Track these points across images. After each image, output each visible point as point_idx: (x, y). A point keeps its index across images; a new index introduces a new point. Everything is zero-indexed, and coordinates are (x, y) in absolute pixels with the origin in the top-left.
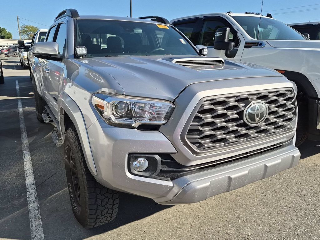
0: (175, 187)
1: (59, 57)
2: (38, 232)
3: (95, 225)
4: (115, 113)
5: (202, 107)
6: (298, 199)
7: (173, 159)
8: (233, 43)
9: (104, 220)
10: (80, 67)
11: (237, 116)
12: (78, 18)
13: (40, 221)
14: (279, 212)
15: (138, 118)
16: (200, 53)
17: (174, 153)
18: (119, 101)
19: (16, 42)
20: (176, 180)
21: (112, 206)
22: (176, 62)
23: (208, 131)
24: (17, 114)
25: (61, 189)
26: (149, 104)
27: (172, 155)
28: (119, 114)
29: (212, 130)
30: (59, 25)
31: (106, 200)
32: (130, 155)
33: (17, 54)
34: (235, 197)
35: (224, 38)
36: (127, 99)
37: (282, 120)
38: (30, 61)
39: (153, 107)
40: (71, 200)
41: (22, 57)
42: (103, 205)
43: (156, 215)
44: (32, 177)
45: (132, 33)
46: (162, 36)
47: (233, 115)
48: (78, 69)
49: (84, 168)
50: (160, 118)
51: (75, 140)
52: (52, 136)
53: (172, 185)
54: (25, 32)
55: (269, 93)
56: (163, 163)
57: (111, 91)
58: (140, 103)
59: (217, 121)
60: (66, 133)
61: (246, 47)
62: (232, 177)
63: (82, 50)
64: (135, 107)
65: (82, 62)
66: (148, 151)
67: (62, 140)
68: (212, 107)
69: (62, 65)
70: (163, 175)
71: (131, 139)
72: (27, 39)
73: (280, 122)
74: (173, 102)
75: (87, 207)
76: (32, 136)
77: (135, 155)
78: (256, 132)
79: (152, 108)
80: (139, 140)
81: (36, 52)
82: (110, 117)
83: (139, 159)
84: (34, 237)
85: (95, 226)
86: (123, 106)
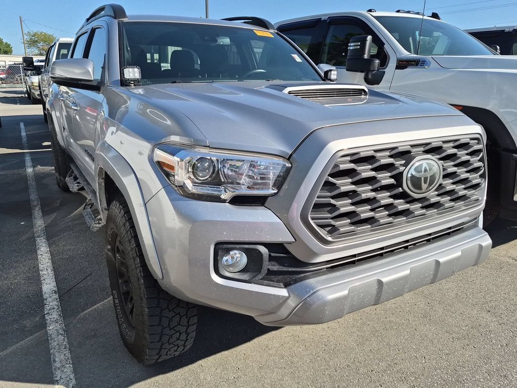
0: (291, 298)
1: (95, 84)
2: (65, 371)
3: (158, 359)
4: (192, 177)
5: (336, 166)
6: (484, 314)
7: (287, 252)
8: (377, 61)
9: (172, 350)
10: (130, 100)
11: (392, 181)
12: (125, 20)
13: (67, 352)
14: (454, 335)
15: (229, 185)
16: (326, 77)
17: (290, 243)
18: (199, 157)
19: (20, 60)
20: (292, 286)
21: (185, 328)
22: (290, 93)
23: (345, 205)
24: (24, 178)
25: (100, 301)
26: (248, 161)
27: (287, 246)
28: (200, 178)
29: (353, 204)
30: (93, 31)
31: (177, 318)
32: (218, 245)
33: (21, 80)
34: (382, 312)
35: (363, 53)
36: (212, 154)
37: (463, 186)
38: (44, 91)
39: (254, 167)
40: (117, 318)
41: (29, 84)
42: (172, 327)
43: (256, 341)
44: (52, 281)
45: (214, 44)
46: (261, 50)
47: (385, 179)
48: (126, 102)
49: (141, 266)
50: (265, 184)
51: (124, 222)
52: (85, 213)
53: (287, 295)
54: (33, 43)
55: (444, 142)
56: (271, 258)
57: (185, 140)
58: (232, 160)
59: (360, 189)
60: (108, 209)
61: (398, 67)
62: (384, 280)
63: (132, 73)
64: (225, 167)
65: (134, 92)
66: (247, 240)
67: (100, 219)
68: (352, 166)
69: (99, 97)
70: (271, 277)
71: (219, 219)
72: (37, 55)
73: (460, 190)
74: (289, 159)
75: (146, 331)
76: (49, 214)
77: (225, 246)
78: (422, 208)
79: (253, 169)
80: (233, 222)
81: (56, 75)
82: (184, 183)
83: (231, 253)
84: (58, 378)
85: (159, 361)
86: (206, 165)
